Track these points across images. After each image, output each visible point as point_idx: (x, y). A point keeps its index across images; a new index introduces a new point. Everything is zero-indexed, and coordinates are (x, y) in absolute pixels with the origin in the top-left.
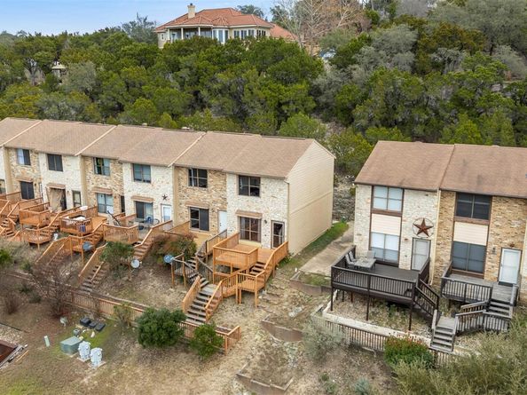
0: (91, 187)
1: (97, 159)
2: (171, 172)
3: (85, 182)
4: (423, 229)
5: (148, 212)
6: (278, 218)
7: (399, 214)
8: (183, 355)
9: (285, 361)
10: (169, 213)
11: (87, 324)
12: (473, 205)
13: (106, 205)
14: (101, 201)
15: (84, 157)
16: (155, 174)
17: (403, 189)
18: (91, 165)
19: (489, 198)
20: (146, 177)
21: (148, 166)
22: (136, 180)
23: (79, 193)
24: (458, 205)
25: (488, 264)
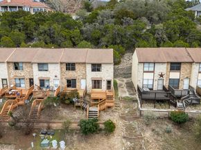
0: (12, 76)
1: (15, 63)
2: (59, 65)
3: (9, 74)
4: (162, 76)
5: (46, 84)
6: (109, 79)
7: (153, 72)
8: (97, 135)
9: (134, 128)
10: (58, 83)
11: (45, 134)
12: (175, 66)
13: (20, 84)
14: (18, 82)
15: (8, 63)
16: (50, 67)
17: (155, 63)
18: (12, 66)
19: (180, 63)
20: (45, 69)
21: (47, 64)
22: (40, 70)
23: (6, 79)
24: (171, 66)
25: (180, 84)
